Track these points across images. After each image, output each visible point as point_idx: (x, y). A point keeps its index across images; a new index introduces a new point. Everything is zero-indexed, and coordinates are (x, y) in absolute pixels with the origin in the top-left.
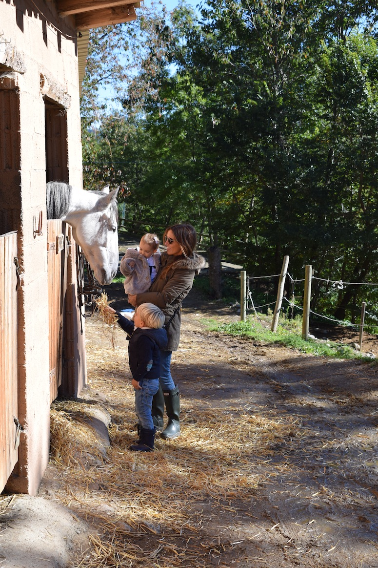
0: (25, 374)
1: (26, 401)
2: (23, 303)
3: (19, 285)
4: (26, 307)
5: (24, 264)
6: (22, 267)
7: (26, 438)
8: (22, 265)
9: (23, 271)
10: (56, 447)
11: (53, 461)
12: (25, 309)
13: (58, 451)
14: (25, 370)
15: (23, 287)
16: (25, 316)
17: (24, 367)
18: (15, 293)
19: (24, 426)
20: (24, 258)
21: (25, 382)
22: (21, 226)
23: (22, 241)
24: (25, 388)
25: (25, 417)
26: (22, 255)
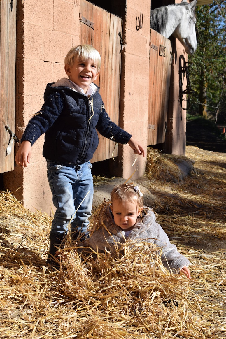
0: (124, 105)
1: (123, 122)
3: (122, 51)
4: (126, 65)
5: (126, 39)
6: (125, 40)
8: (125, 39)
9: (126, 43)
10: (149, 168)
11: (147, 175)
12: (126, 66)
13: (150, 170)
14: (124, 103)
15: (125, 52)
16: (125, 70)
17: (123, 101)
18: (119, 55)
20: (126, 35)
21: (124, 109)
22: (125, 16)
23: (125, 25)
24: (123, 113)
26: (125, 33)
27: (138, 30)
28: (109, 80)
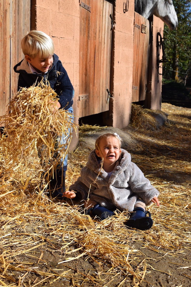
0: (114, 71)
1: (113, 84)
2: (114, 38)
3: (113, 29)
4: (116, 39)
6: (115, 21)
7: (113, 101)
8: (115, 20)
9: (115, 23)
10: (133, 119)
11: (131, 125)
12: (115, 41)
13: (134, 121)
14: (114, 69)
15: (114, 30)
16: (115, 44)
17: (113, 68)
18: (110, 32)
19: (113, 95)
20: (116, 16)
21: (114, 74)
22: (115, 2)
23: (115, 9)
24: (113, 77)
25: (113, 91)
27: (124, 13)
28: (102, 52)
